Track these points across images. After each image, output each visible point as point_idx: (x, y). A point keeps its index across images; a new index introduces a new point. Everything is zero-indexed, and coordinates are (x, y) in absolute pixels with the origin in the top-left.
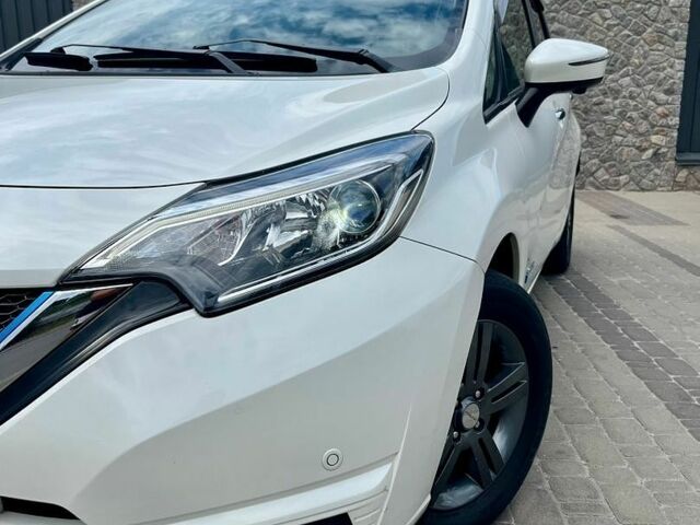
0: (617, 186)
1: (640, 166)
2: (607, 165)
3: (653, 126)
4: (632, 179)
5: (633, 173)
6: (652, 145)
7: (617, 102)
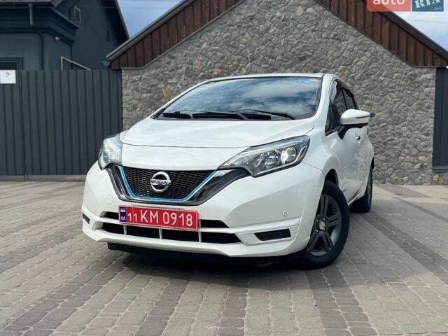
0: (402, 182)
1: (414, 172)
2: (396, 171)
3: (420, 152)
4: (410, 179)
5: (410, 176)
6: (419, 161)
7: (401, 139)
